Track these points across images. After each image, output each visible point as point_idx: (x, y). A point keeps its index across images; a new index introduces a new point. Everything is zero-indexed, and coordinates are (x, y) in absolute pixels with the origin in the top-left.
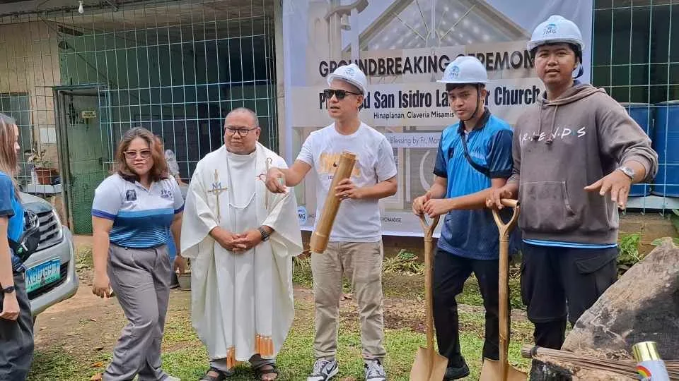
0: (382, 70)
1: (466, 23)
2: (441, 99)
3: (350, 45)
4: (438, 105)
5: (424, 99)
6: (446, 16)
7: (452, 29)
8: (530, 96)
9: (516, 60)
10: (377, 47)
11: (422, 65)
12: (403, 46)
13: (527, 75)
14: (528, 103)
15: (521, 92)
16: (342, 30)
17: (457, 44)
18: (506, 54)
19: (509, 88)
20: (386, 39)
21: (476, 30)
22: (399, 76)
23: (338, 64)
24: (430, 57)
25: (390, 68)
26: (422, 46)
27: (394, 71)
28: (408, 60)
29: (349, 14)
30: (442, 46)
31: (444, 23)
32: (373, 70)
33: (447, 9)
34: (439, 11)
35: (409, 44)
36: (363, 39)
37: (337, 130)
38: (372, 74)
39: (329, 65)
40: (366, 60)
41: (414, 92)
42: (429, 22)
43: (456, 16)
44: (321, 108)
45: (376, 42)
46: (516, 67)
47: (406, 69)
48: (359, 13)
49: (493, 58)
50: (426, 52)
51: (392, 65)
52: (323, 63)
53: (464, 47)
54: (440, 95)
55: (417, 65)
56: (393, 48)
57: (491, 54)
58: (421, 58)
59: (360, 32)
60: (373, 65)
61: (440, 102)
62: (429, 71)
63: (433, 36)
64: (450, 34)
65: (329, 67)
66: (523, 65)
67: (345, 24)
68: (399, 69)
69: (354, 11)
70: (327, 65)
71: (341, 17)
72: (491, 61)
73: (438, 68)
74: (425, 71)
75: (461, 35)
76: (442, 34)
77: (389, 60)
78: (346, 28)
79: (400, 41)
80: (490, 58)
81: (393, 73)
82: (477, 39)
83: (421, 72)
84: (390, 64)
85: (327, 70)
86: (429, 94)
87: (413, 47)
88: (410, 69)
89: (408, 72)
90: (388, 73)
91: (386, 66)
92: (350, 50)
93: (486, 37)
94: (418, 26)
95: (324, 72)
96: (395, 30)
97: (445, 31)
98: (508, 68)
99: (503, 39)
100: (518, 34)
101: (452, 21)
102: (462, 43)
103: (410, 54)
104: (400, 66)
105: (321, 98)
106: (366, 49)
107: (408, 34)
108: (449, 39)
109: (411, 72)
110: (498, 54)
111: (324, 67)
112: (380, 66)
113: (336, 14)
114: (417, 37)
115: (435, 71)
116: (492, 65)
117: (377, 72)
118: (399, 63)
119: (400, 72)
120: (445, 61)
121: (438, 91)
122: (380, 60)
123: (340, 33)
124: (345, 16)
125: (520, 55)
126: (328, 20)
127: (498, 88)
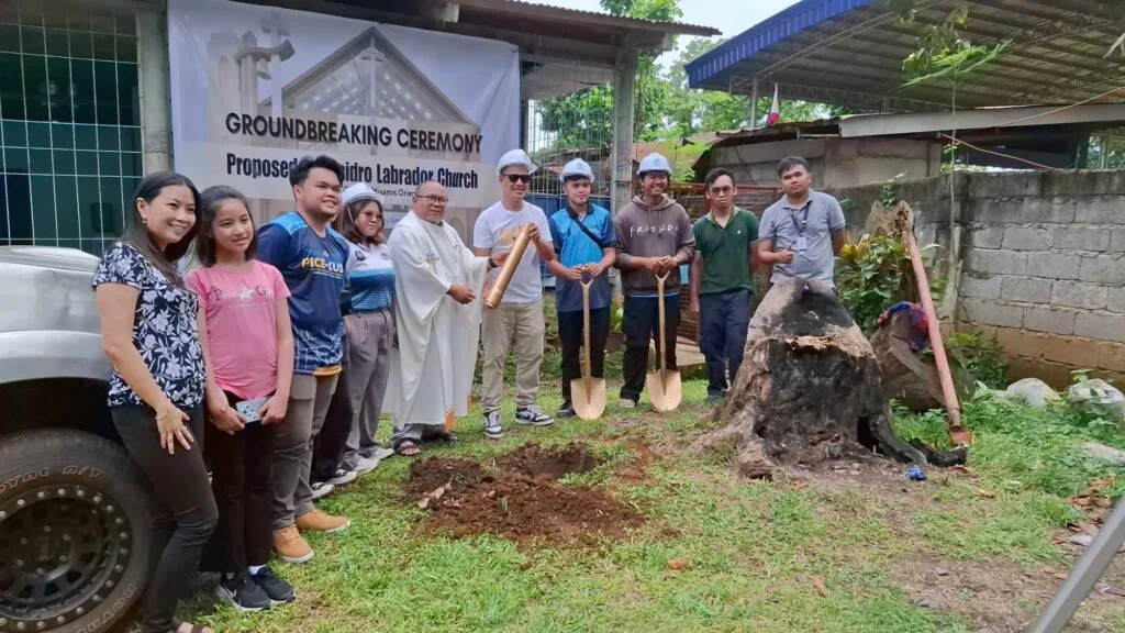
0: (313, 134)
1: (408, 96)
2: (382, 175)
3: (270, 98)
4: (379, 181)
5: (363, 174)
6: (387, 85)
7: (394, 101)
8: (469, 180)
9: (458, 143)
10: (306, 106)
11: (360, 134)
12: (339, 110)
13: (467, 159)
14: (467, 187)
15: (461, 175)
16: (259, 79)
17: (398, 118)
18: (447, 134)
19: (452, 170)
20: (317, 98)
21: (418, 106)
22: (333, 144)
23: (253, 118)
24: (369, 128)
25: (322, 133)
26: (361, 114)
27: (327, 135)
28: (344, 127)
29: (269, 59)
30: (383, 117)
31: (385, 92)
32: (301, 132)
33: (387, 77)
34: (379, 79)
35: (346, 109)
36: (289, 93)
37: (507, 208)
38: (300, 137)
39: (240, 117)
40: (291, 120)
41: (352, 164)
42: (368, 88)
43: (398, 86)
44: (229, 172)
45: (304, 101)
46: (458, 149)
47: (341, 137)
48: (282, 60)
49: (435, 138)
50: (365, 121)
51: (326, 130)
52: (233, 115)
53: (406, 122)
54: (382, 171)
55: (354, 134)
56: (326, 110)
57: (433, 133)
58: (359, 126)
59: (284, 85)
60: (301, 127)
61: (382, 178)
62: (369, 143)
63: (373, 104)
64: (391, 105)
65: (241, 122)
66: (464, 148)
67: (263, 70)
68: (334, 136)
69: (276, 58)
70: (238, 118)
71: (258, 60)
72: (433, 141)
73: (379, 141)
74: (364, 142)
75: (403, 109)
76: (382, 103)
77: (321, 123)
78: (265, 76)
79: (335, 104)
80: (433, 137)
81: (325, 138)
82: (419, 116)
83: (359, 142)
84: (323, 128)
85: (237, 125)
86: (368, 168)
87: (348, 113)
88: (346, 137)
89: (344, 141)
90: (320, 139)
91: (317, 130)
92: (270, 104)
93: (428, 115)
94: (355, 90)
95: (233, 127)
96: (329, 90)
97: (386, 101)
98: (450, 149)
99: (444, 121)
100: (457, 116)
101: (393, 92)
102: (404, 117)
103: (347, 120)
104: (335, 132)
105: (229, 160)
106: (292, 106)
107: (345, 97)
108: (390, 111)
109: (348, 141)
110: (440, 135)
111: (233, 120)
112: (311, 130)
113: (250, 57)
114: (355, 103)
115: (376, 143)
116: (434, 145)
117: (307, 136)
118: (333, 129)
119: (333, 140)
120: (385, 134)
121: (379, 166)
122: (310, 122)
123: (255, 81)
124: (262, 60)
125: (461, 138)
126: (239, 62)
127: (441, 170)
